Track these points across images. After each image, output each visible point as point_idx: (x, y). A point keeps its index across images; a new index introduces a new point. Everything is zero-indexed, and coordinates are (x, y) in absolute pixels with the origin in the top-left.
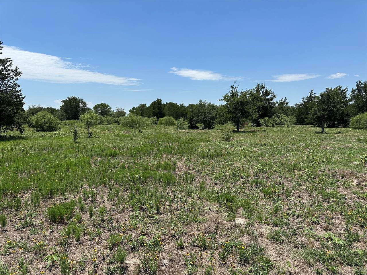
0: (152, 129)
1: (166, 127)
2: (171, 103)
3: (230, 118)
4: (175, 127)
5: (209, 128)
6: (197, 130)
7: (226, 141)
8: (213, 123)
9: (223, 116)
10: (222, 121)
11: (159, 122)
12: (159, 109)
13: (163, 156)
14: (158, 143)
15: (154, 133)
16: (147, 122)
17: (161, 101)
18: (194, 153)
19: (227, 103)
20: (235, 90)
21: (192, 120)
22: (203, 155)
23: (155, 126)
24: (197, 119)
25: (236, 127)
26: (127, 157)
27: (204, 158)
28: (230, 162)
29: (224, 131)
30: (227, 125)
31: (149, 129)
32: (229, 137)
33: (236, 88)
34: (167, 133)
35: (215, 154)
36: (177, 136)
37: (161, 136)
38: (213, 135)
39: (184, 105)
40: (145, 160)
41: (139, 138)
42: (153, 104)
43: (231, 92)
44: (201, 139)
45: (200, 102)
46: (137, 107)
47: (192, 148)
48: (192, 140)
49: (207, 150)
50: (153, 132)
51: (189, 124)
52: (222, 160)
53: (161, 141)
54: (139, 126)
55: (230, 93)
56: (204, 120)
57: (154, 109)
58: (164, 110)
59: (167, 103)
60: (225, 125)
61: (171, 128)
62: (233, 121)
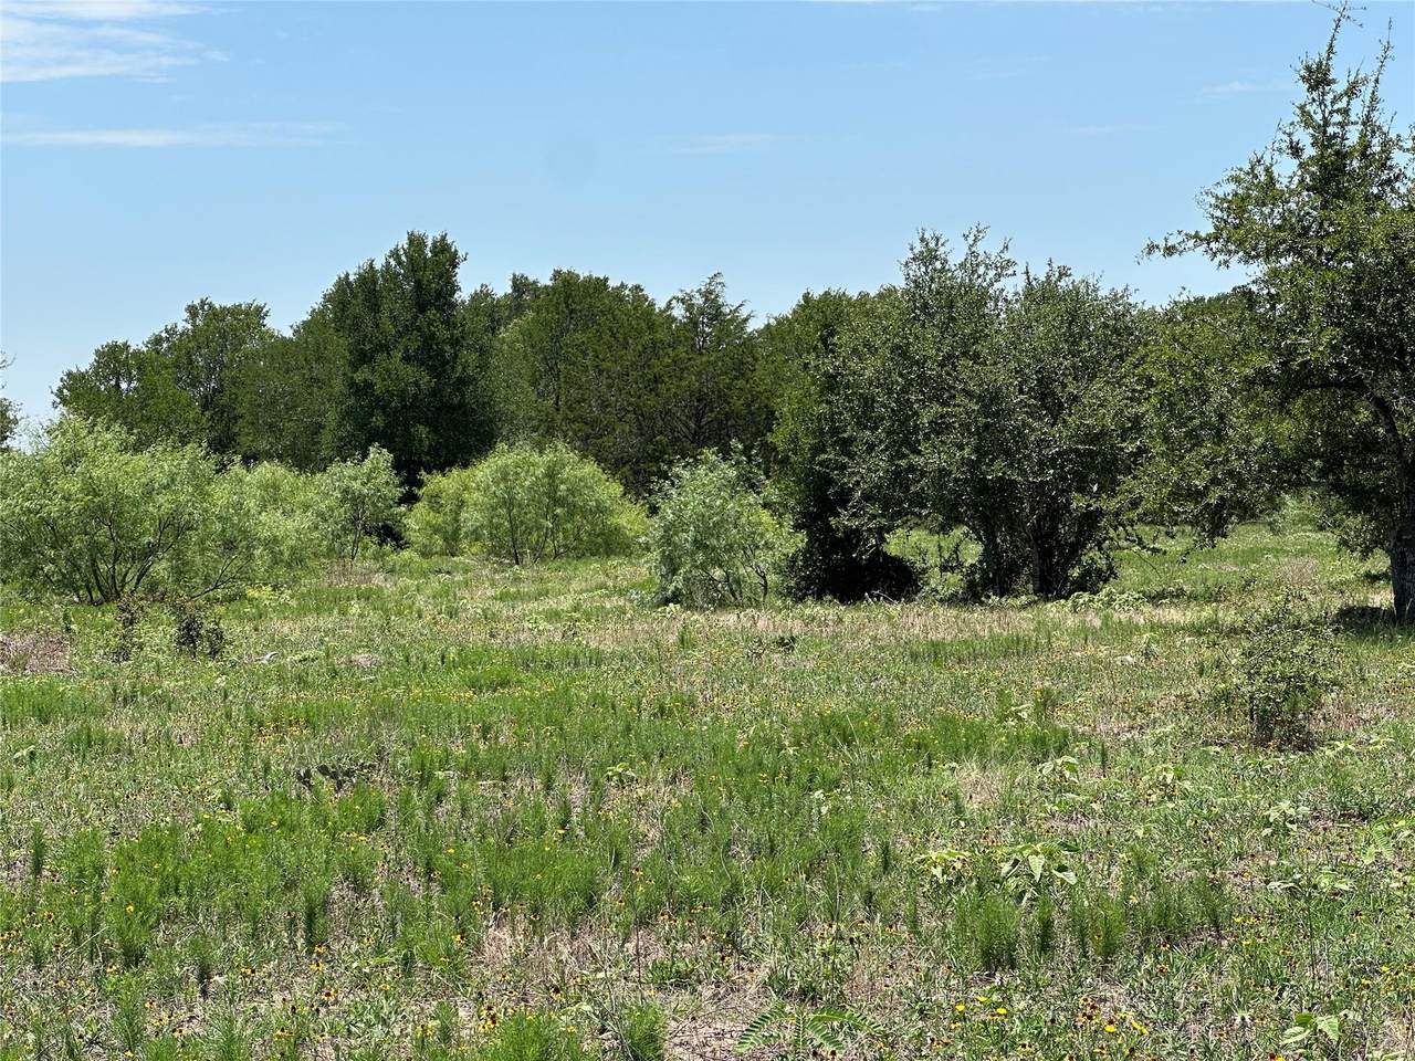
0: (338, 601)
1: (517, 580)
2: (567, 284)
3: (1305, 452)
4: (626, 570)
5: (1051, 586)
6: (895, 608)
7: (1261, 742)
8: (1090, 519)
9: (1220, 437)
10: (1203, 493)
11: (415, 520)
12: (432, 357)
13: (489, 950)
14: (425, 780)
15: (361, 658)
16: (272, 523)
17: (446, 257)
18: (869, 898)
19: (1258, 269)
20: (1358, 109)
21: (829, 482)
22: (989, 929)
23: (367, 566)
24: (899, 478)
25: (1380, 562)
26: (39, 966)
27: (997, 958)
28: (1332, 1009)
29: (1229, 616)
30: (1267, 538)
31: (302, 611)
32: (1301, 688)
33: (1367, 91)
34: (527, 660)
35: (1130, 913)
36: (653, 688)
37: (454, 692)
38: (1096, 668)
39: (729, 299)
40: (268, 995)
41: (180, 727)
42: (357, 307)
43: (1304, 137)
44: (949, 723)
45: (917, 270)
46: (158, 341)
47: (846, 843)
48: (841, 733)
49: (1037, 864)
50: (355, 649)
51: (801, 540)
52: (1227, 992)
53: (460, 751)
54: (180, 573)
55: (1296, 151)
56: (982, 487)
57: (362, 358)
58: (483, 367)
59: (520, 285)
60: (1242, 537)
61: (578, 584)
62: (1337, 487)
